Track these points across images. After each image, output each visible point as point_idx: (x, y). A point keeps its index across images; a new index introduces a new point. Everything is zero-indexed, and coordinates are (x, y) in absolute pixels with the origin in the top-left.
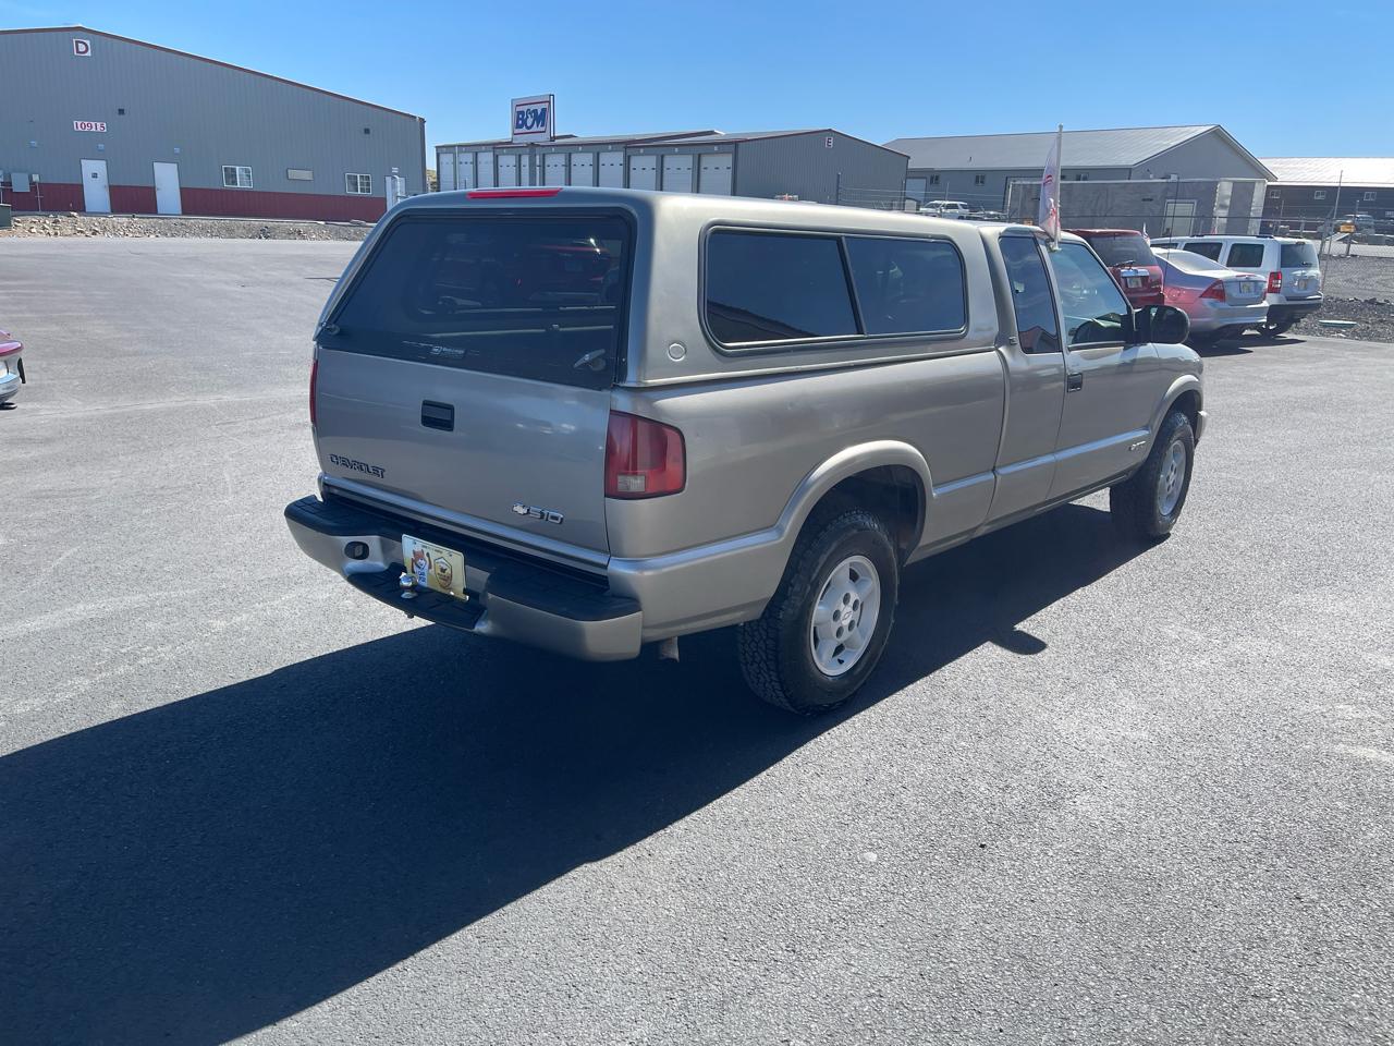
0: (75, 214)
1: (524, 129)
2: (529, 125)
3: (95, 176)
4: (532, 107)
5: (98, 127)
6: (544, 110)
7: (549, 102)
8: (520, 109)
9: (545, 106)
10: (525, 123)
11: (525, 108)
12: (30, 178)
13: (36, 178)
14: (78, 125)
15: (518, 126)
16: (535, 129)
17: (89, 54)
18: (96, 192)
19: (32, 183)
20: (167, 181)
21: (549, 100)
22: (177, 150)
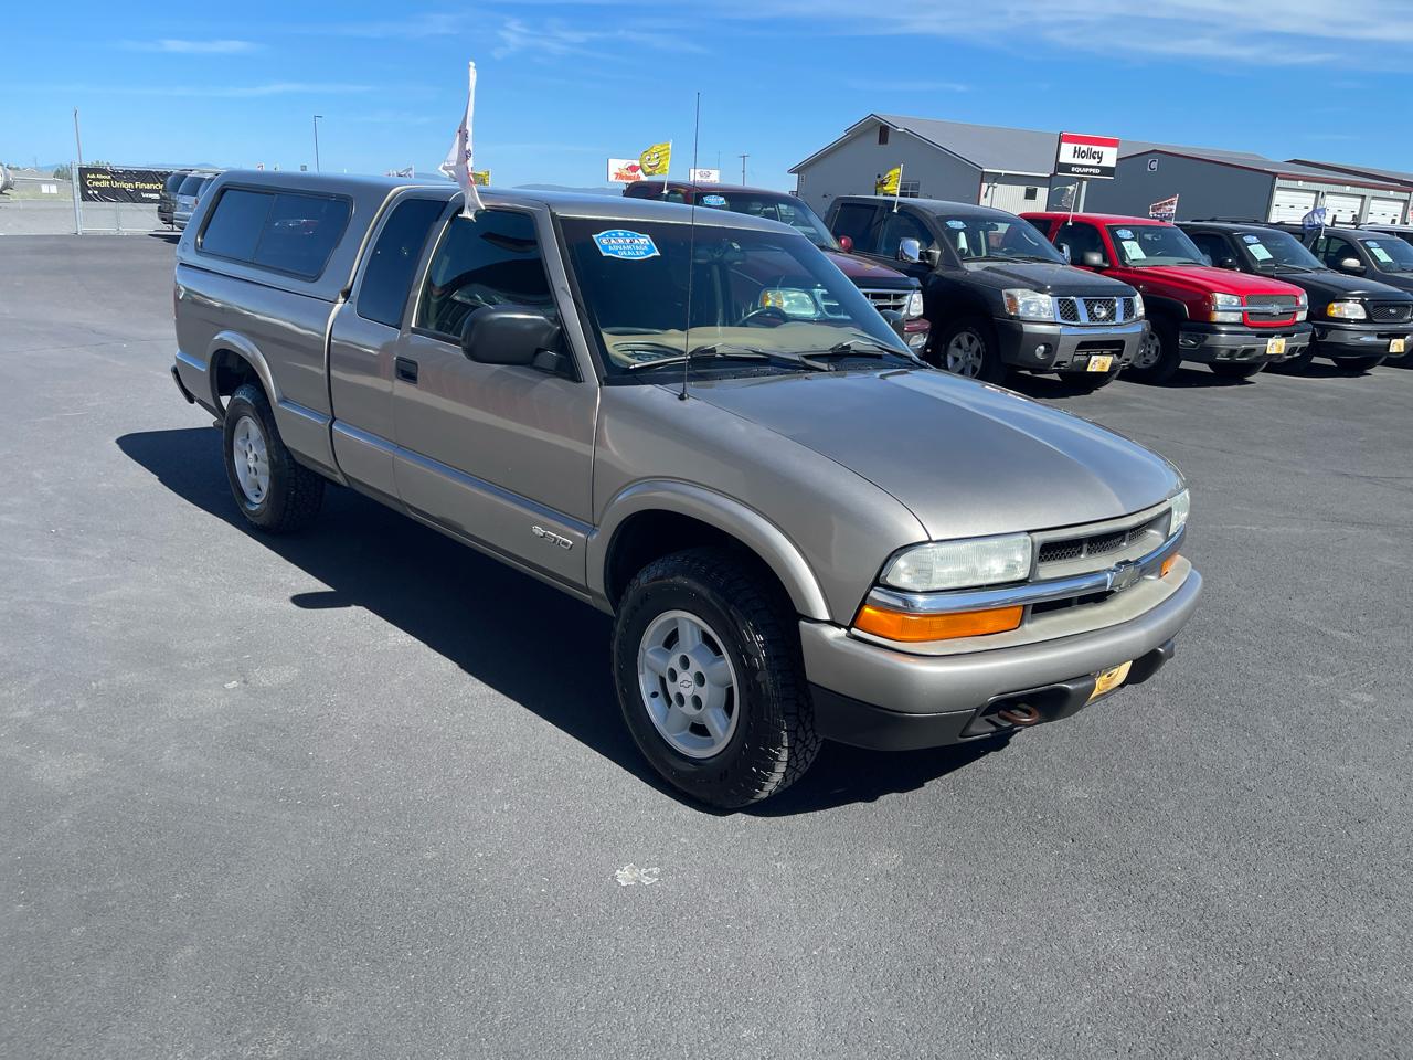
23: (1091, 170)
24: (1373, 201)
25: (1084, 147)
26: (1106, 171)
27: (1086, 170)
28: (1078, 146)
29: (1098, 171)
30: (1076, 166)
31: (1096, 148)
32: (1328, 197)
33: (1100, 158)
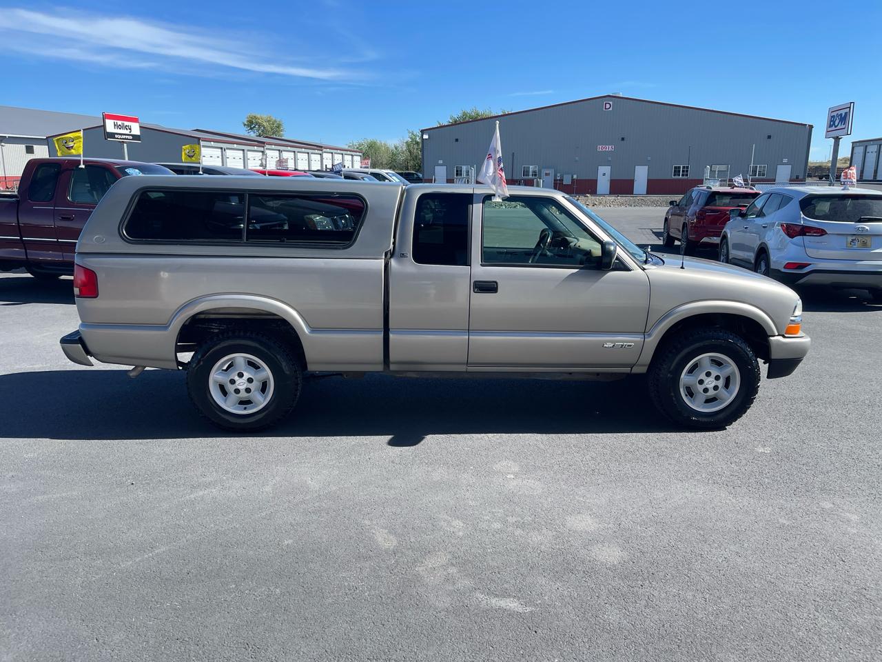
0: (588, 195)
1: (833, 128)
2: (836, 125)
3: (604, 174)
4: (839, 112)
5: (610, 148)
6: (846, 113)
7: (850, 108)
8: (833, 114)
9: (847, 110)
10: (834, 124)
11: (835, 114)
12: (572, 177)
13: (575, 177)
14: (600, 148)
15: (830, 126)
16: (839, 127)
17: (611, 109)
18: (603, 184)
19: (573, 180)
20: (641, 175)
21: (850, 107)
22: (649, 158)
23: (127, 137)
24: (248, 152)
25: (120, 122)
26: (135, 137)
27: (124, 137)
28: (116, 121)
29: (131, 137)
30: (117, 134)
31: (126, 123)
32: (227, 151)
33: (130, 129)
